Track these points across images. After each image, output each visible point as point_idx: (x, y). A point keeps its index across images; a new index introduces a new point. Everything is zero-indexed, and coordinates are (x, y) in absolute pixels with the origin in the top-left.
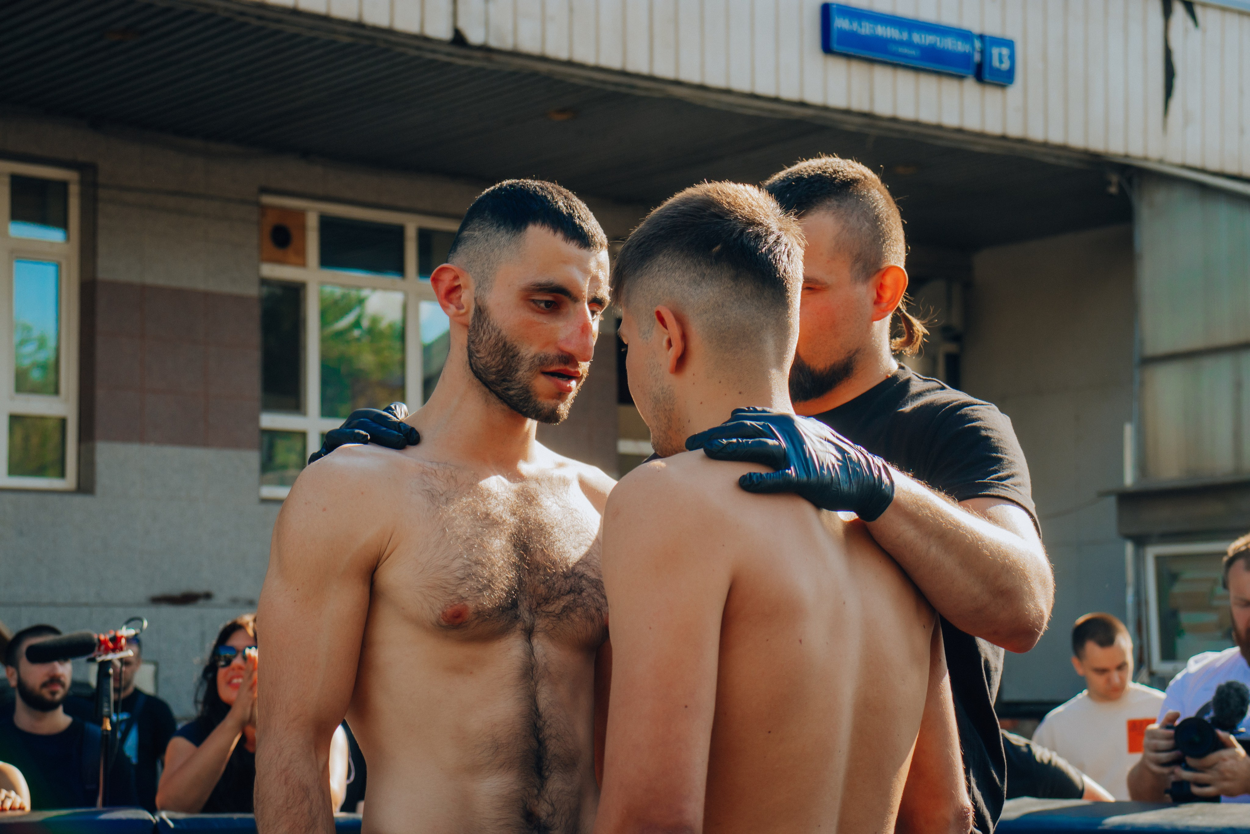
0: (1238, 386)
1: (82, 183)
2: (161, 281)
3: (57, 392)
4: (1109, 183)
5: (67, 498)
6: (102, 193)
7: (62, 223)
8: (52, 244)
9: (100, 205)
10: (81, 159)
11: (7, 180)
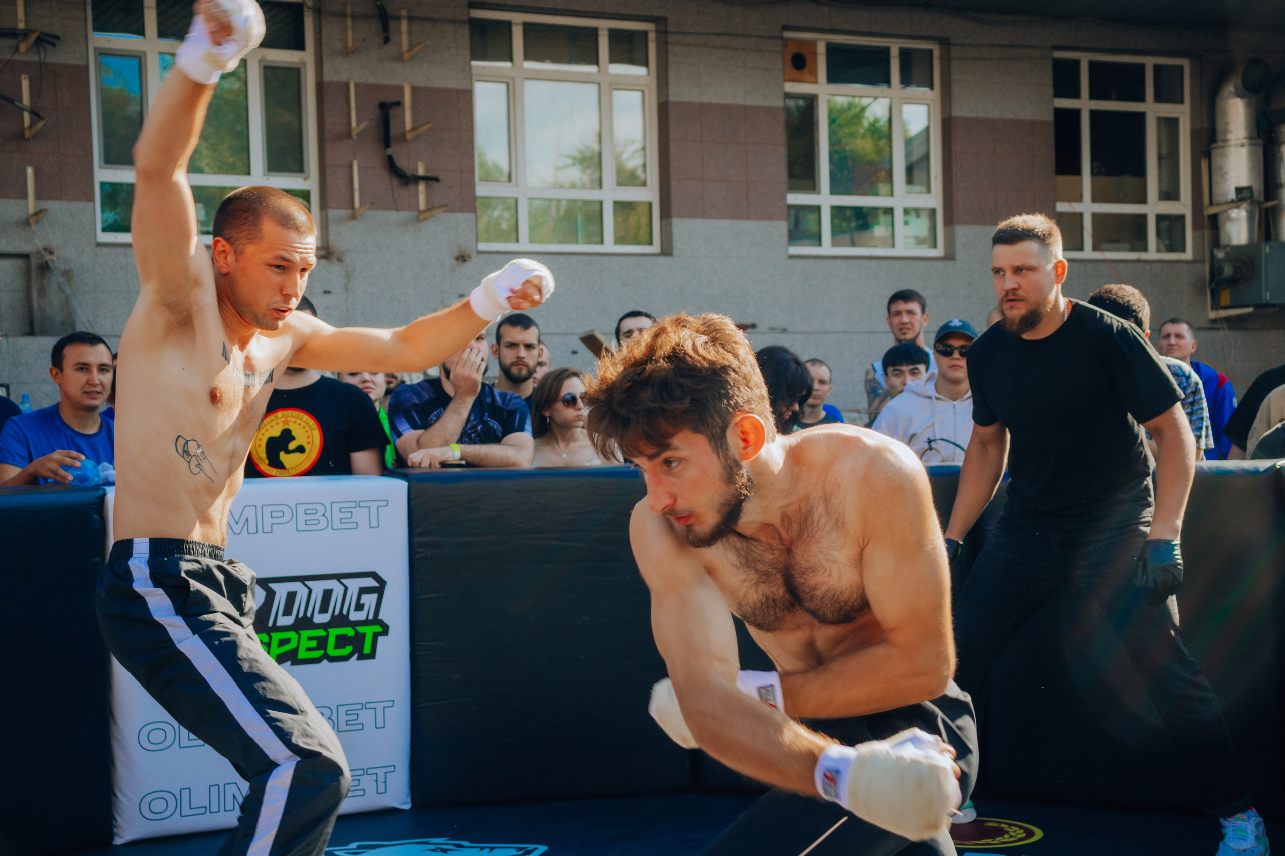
1: (657, 31)
2: (713, 100)
5: (654, 259)
6: (671, 38)
7: (645, 64)
8: (637, 77)
9: (670, 47)
10: (655, 13)
11: (606, 33)
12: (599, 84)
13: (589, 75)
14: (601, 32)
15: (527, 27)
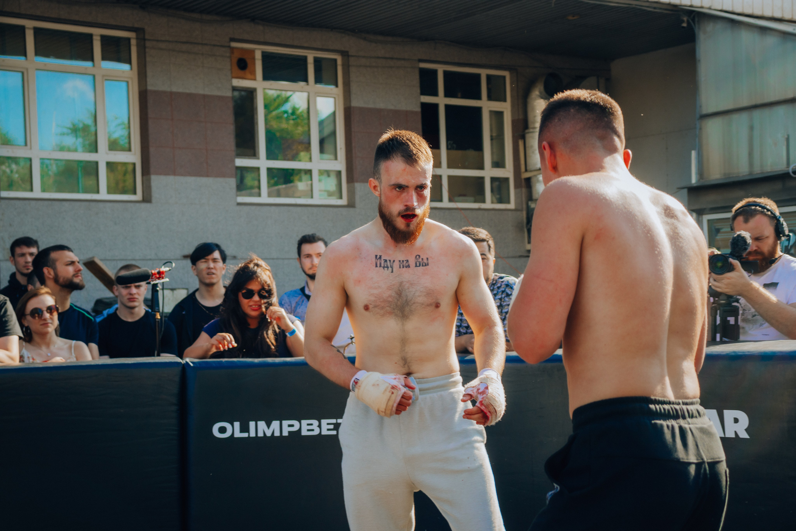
0: (751, 128)
1: (137, 38)
2: (181, 90)
3: (130, 150)
4: (683, 21)
5: (138, 204)
6: (148, 44)
7: (129, 62)
8: (123, 72)
9: (147, 50)
10: (136, 25)
11: (99, 38)
12: (94, 76)
13: (86, 68)
14: (94, 37)
15: (37, 31)
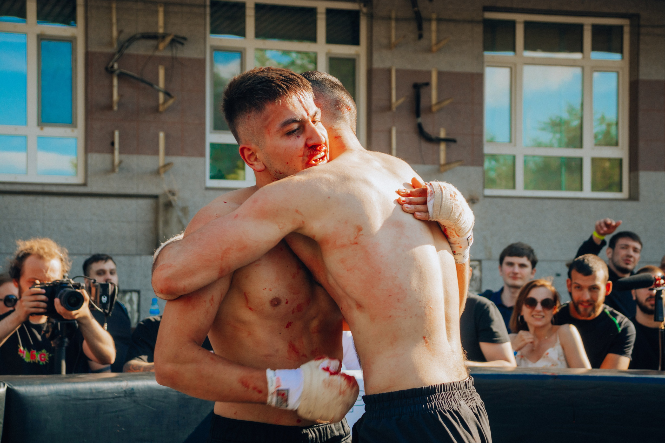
1: (631, 26)
5: (624, 203)
6: (642, 30)
7: (620, 51)
8: (614, 62)
9: (641, 37)
10: (631, 11)
11: (590, 28)
12: (583, 68)
13: (575, 60)
14: (585, 27)
15: (527, 24)
